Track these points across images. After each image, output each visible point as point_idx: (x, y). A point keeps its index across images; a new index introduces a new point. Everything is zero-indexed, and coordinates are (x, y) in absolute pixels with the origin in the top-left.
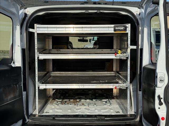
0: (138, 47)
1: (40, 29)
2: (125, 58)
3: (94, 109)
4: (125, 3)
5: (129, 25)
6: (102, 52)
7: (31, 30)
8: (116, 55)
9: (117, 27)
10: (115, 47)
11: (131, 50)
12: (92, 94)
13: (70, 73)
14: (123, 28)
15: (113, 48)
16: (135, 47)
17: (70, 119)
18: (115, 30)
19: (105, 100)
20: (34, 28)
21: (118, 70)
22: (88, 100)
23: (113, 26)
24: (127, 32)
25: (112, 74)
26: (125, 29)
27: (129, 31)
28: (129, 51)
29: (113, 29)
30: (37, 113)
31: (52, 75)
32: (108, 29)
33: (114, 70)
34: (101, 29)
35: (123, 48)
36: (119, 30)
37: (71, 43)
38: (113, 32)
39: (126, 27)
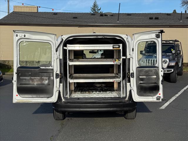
0: (126, 57)
1: (70, 47)
2: (119, 64)
3: (101, 95)
4: (130, 15)
5: (122, 44)
6: (107, 61)
7: (65, 48)
8: (114, 62)
9: (115, 46)
10: (115, 57)
11: (123, 59)
12: (100, 90)
13: (85, 74)
14: (118, 46)
15: (114, 58)
16: (125, 57)
17: (88, 99)
18: (113, 48)
19: (109, 92)
20: (67, 47)
21: (117, 72)
22: (98, 92)
23: (112, 45)
24: (120, 49)
25: (113, 75)
26: (119, 47)
27: (121, 48)
28: (121, 59)
29: (112, 47)
30: (68, 97)
31: (74, 76)
32: (109, 47)
33: (115, 73)
34: (105, 47)
35: (119, 58)
36: (116, 48)
37: (85, 54)
38: (112, 49)
39: (119, 46)
